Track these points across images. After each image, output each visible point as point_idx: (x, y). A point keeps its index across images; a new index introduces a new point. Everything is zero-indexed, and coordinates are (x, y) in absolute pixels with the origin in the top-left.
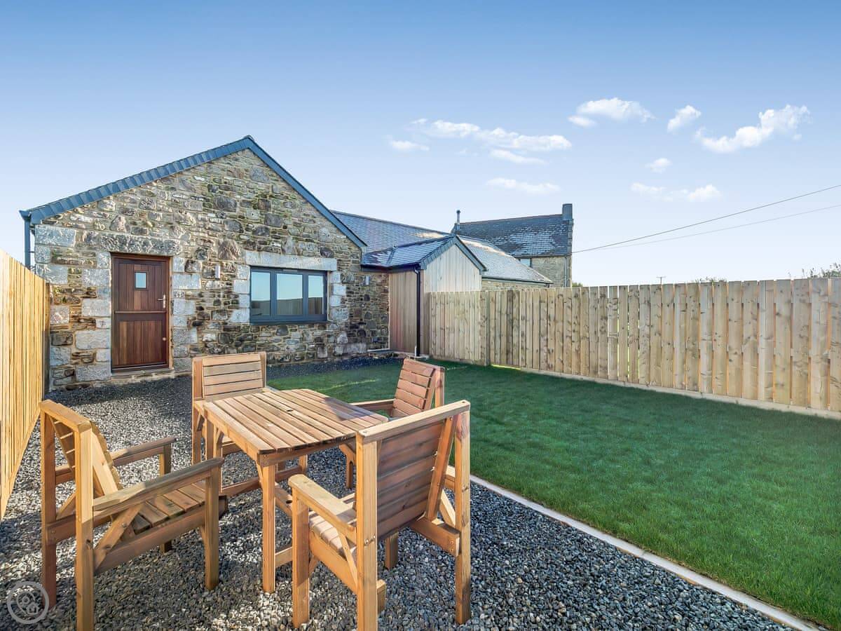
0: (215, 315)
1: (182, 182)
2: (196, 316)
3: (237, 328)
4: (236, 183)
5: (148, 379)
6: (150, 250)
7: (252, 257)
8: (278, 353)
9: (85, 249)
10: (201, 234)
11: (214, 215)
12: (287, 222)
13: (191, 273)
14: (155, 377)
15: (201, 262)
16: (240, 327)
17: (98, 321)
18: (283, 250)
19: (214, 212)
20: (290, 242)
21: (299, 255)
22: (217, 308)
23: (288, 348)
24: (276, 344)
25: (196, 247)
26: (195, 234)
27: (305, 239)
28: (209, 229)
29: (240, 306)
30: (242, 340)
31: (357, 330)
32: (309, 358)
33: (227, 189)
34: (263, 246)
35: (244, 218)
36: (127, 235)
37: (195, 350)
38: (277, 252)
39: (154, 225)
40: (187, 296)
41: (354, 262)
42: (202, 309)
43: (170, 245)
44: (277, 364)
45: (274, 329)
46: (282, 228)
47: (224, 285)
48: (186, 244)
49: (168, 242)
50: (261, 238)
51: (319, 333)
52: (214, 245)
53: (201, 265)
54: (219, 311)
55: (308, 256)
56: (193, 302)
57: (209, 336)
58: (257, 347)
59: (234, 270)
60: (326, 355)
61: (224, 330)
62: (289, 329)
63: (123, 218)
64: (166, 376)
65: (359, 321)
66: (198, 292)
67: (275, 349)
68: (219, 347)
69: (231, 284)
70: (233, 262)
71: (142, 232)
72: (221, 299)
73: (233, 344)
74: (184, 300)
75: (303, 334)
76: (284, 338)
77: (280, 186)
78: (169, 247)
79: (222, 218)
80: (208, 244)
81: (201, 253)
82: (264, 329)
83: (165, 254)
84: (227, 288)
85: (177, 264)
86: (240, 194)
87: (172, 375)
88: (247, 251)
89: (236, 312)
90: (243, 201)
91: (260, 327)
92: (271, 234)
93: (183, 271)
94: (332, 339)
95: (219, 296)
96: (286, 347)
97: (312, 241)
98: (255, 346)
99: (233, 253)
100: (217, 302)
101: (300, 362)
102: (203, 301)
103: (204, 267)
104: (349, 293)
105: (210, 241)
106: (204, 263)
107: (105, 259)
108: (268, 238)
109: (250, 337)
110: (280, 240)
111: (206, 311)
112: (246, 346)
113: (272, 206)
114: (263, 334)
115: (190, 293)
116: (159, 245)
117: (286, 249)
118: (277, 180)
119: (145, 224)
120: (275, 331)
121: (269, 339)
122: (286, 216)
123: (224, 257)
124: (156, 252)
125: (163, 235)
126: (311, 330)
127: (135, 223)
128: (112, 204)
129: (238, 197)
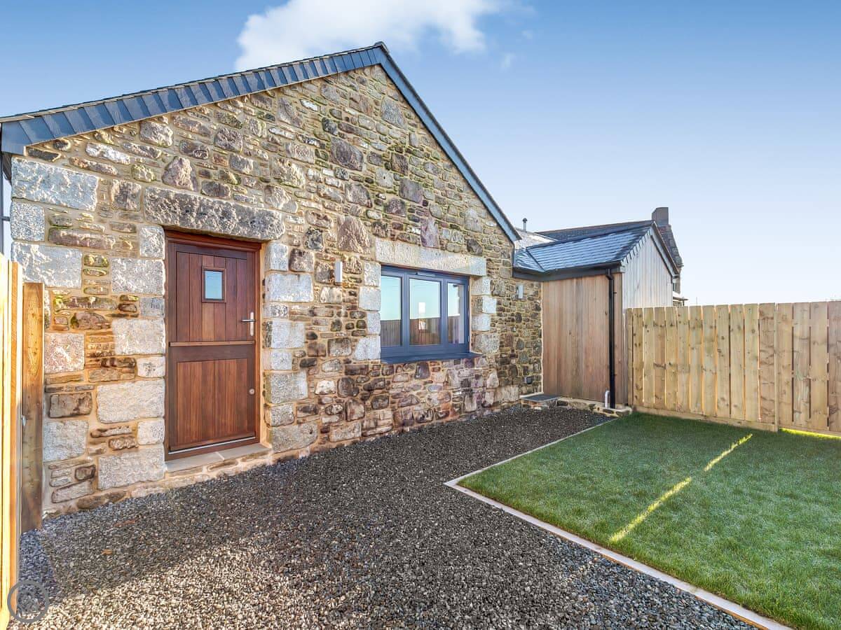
0: (334, 347)
1: (284, 107)
2: (305, 350)
3: (364, 370)
4: (363, 123)
5: (230, 470)
6: (234, 227)
7: (386, 250)
8: (416, 408)
9: (116, 217)
10: (314, 205)
11: (331, 173)
12: (428, 195)
13: (298, 273)
14: (242, 466)
15: (313, 253)
16: (367, 367)
17: (141, 362)
18: (424, 241)
19: (331, 168)
20: (433, 228)
21: (442, 249)
22: (335, 335)
23: (429, 399)
24: (414, 393)
25: (305, 228)
26: (305, 203)
27: (449, 224)
28: (325, 196)
29: (369, 330)
30: (370, 390)
31: (508, 366)
32: (455, 413)
33: (350, 131)
34: (398, 232)
35: (372, 182)
36: (194, 195)
37: (305, 410)
38: (416, 243)
39: (239, 179)
40: (292, 313)
41: (505, 264)
42: (313, 336)
43: (264, 220)
44: (416, 426)
45: (412, 368)
46: (421, 205)
47: (347, 296)
48: (292, 220)
49: (263, 215)
50: (396, 219)
51: (466, 372)
52: (332, 225)
53: (314, 260)
54: (339, 341)
55: (454, 251)
56: (301, 325)
57: (326, 385)
58: (391, 399)
59: (359, 270)
60: (475, 407)
61: (346, 373)
62: (430, 368)
63: (187, 162)
64: (259, 461)
65: (510, 352)
66: (309, 307)
67: (414, 401)
68: (339, 402)
69: (355, 295)
70: (358, 256)
71: (219, 192)
72: (342, 319)
73: (359, 396)
74: (287, 321)
75: (447, 375)
76: (426, 383)
77: (419, 135)
78: (265, 223)
79: (343, 179)
80: (323, 223)
81: (314, 236)
82: (399, 370)
83: (259, 236)
84: (350, 301)
85: (277, 254)
86: (368, 142)
87: (269, 460)
88: (377, 240)
89: (362, 340)
90: (372, 153)
91: (395, 366)
92: (408, 213)
93: (287, 268)
94: (481, 381)
95: (339, 314)
96: (427, 396)
97: (457, 228)
98: (388, 398)
99: (359, 242)
100: (337, 324)
101: (444, 421)
102: (317, 323)
103: (317, 264)
104: (501, 310)
105: (325, 218)
106: (318, 256)
107: (153, 238)
108: (403, 218)
109: (382, 383)
110: (419, 224)
111: (320, 341)
112: (376, 399)
113: (410, 166)
114: (399, 377)
115: (296, 308)
116: (248, 218)
117: (426, 238)
118: (415, 126)
119: (225, 177)
120: (414, 372)
121: (405, 384)
122: (426, 186)
123: (346, 247)
124: (243, 232)
125: (255, 201)
126: (457, 369)
127: (207, 175)
128: (166, 133)
129: (365, 145)
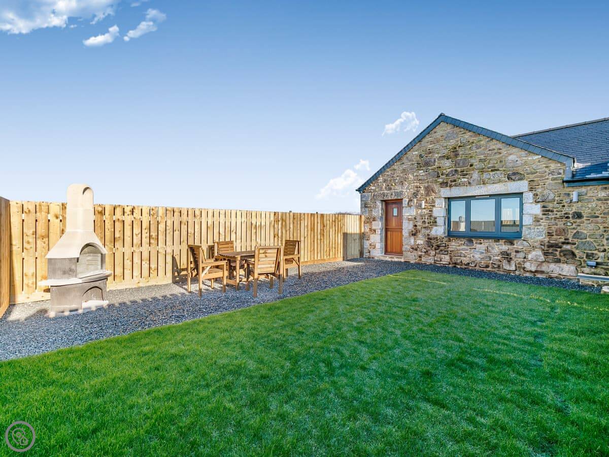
0: (423, 230)
2: (413, 230)
4: (436, 147)
6: (394, 197)
7: (446, 192)
8: (465, 259)
10: (416, 184)
11: (422, 171)
12: (472, 161)
13: (410, 206)
15: (415, 200)
16: (437, 238)
17: (377, 230)
18: (469, 183)
20: (476, 175)
21: (484, 184)
22: (424, 226)
23: (473, 256)
24: (463, 252)
25: (413, 192)
26: (413, 184)
27: (490, 170)
28: (420, 180)
29: (438, 224)
30: (439, 246)
32: (493, 267)
33: (430, 153)
34: (453, 183)
35: (440, 167)
36: (385, 192)
37: (413, 248)
38: (464, 185)
39: (395, 184)
40: (409, 219)
41: (553, 179)
42: (416, 226)
43: (401, 193)
44: (464, 267)
45: (461, 241)
46: (469, 167)
47: (428, 212)
48: (408, 191)
49: (400, 192)
50: (452, 178)
51: (505, 248)
52: (422, 189)
53: (415, 202)
54: (425, 228)
55: (493, 183)
56: (411, 222)
57: (420, 242)
58: (449, 252)
59: (434, 202)
60: (513, 268)
61: (428, 239)
62: (474, 242)
63: (384, 184)
64: (400, 260)
66: (414, 217)
67: (463, 255)
68: (425, 249)
69: (431, 211)
70: (433, 197)
71: (390, 189)
72: (426, 220)
73: (433, 248)
74: (407, 221)
75: (487, 247)
76: (470, 248)
78: (401, 194)
79: (426, 171)
80: (419, 189)
81: (415, 195)
82: (454, 240)
83: (399, 198)
84: (429, 214)
85: (405, 201)
86: (438, 153)
87: (402, 260)
88: (442, 189)
89: (435, 228)
90: (440, 157)
91: (451, 239)
92: (460, 173)
93: (407, 205)
94: (521, 255)
97: (497, 170)
99: (433, 192)
100: (424, 222)
102: (416, 222)
103: (417, 203)
105: (420, 187)
106: (417, 200)
107: (379, 204)
108: (456, 176)
109: (444, 245)
110: (467, 176)
111: (418, 227)
112: (441, 251)
113: (461, 153)
114: (453, 244)
115: (410, 217)
116: (397, 194)
117: (471, 181)
118: (465, 133)
119: (392, 185)
120: (463, 243)
121: (458, 247)
122: (471, 157)
123: (428, 195)
124: (396, 198)
125: (398, 188)
127: (388, 186)
128: (381, 179)
129: (437, 155)
